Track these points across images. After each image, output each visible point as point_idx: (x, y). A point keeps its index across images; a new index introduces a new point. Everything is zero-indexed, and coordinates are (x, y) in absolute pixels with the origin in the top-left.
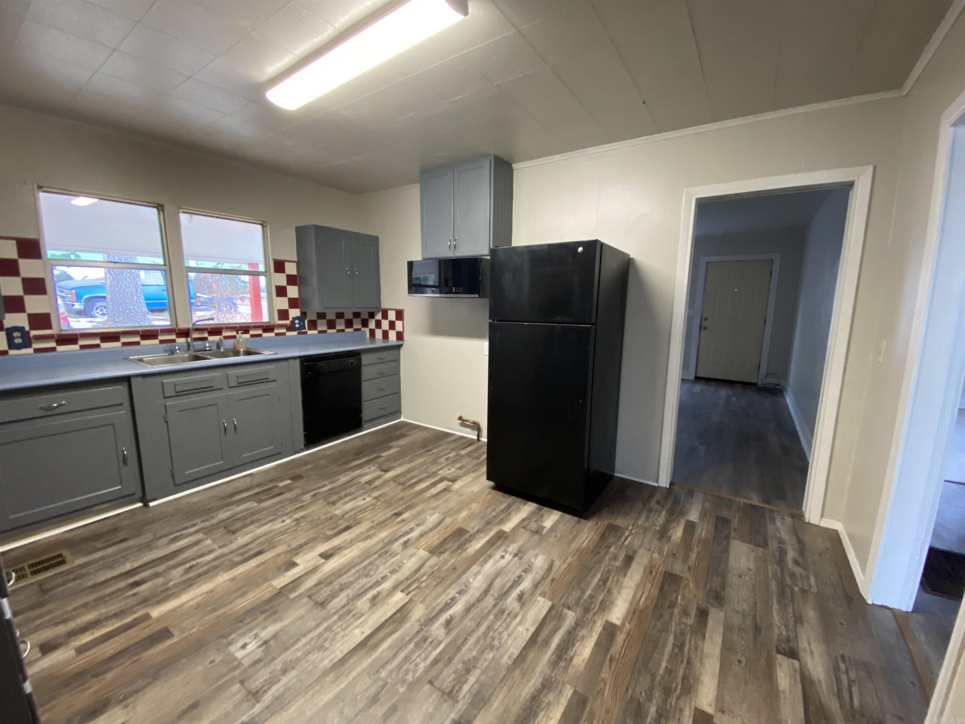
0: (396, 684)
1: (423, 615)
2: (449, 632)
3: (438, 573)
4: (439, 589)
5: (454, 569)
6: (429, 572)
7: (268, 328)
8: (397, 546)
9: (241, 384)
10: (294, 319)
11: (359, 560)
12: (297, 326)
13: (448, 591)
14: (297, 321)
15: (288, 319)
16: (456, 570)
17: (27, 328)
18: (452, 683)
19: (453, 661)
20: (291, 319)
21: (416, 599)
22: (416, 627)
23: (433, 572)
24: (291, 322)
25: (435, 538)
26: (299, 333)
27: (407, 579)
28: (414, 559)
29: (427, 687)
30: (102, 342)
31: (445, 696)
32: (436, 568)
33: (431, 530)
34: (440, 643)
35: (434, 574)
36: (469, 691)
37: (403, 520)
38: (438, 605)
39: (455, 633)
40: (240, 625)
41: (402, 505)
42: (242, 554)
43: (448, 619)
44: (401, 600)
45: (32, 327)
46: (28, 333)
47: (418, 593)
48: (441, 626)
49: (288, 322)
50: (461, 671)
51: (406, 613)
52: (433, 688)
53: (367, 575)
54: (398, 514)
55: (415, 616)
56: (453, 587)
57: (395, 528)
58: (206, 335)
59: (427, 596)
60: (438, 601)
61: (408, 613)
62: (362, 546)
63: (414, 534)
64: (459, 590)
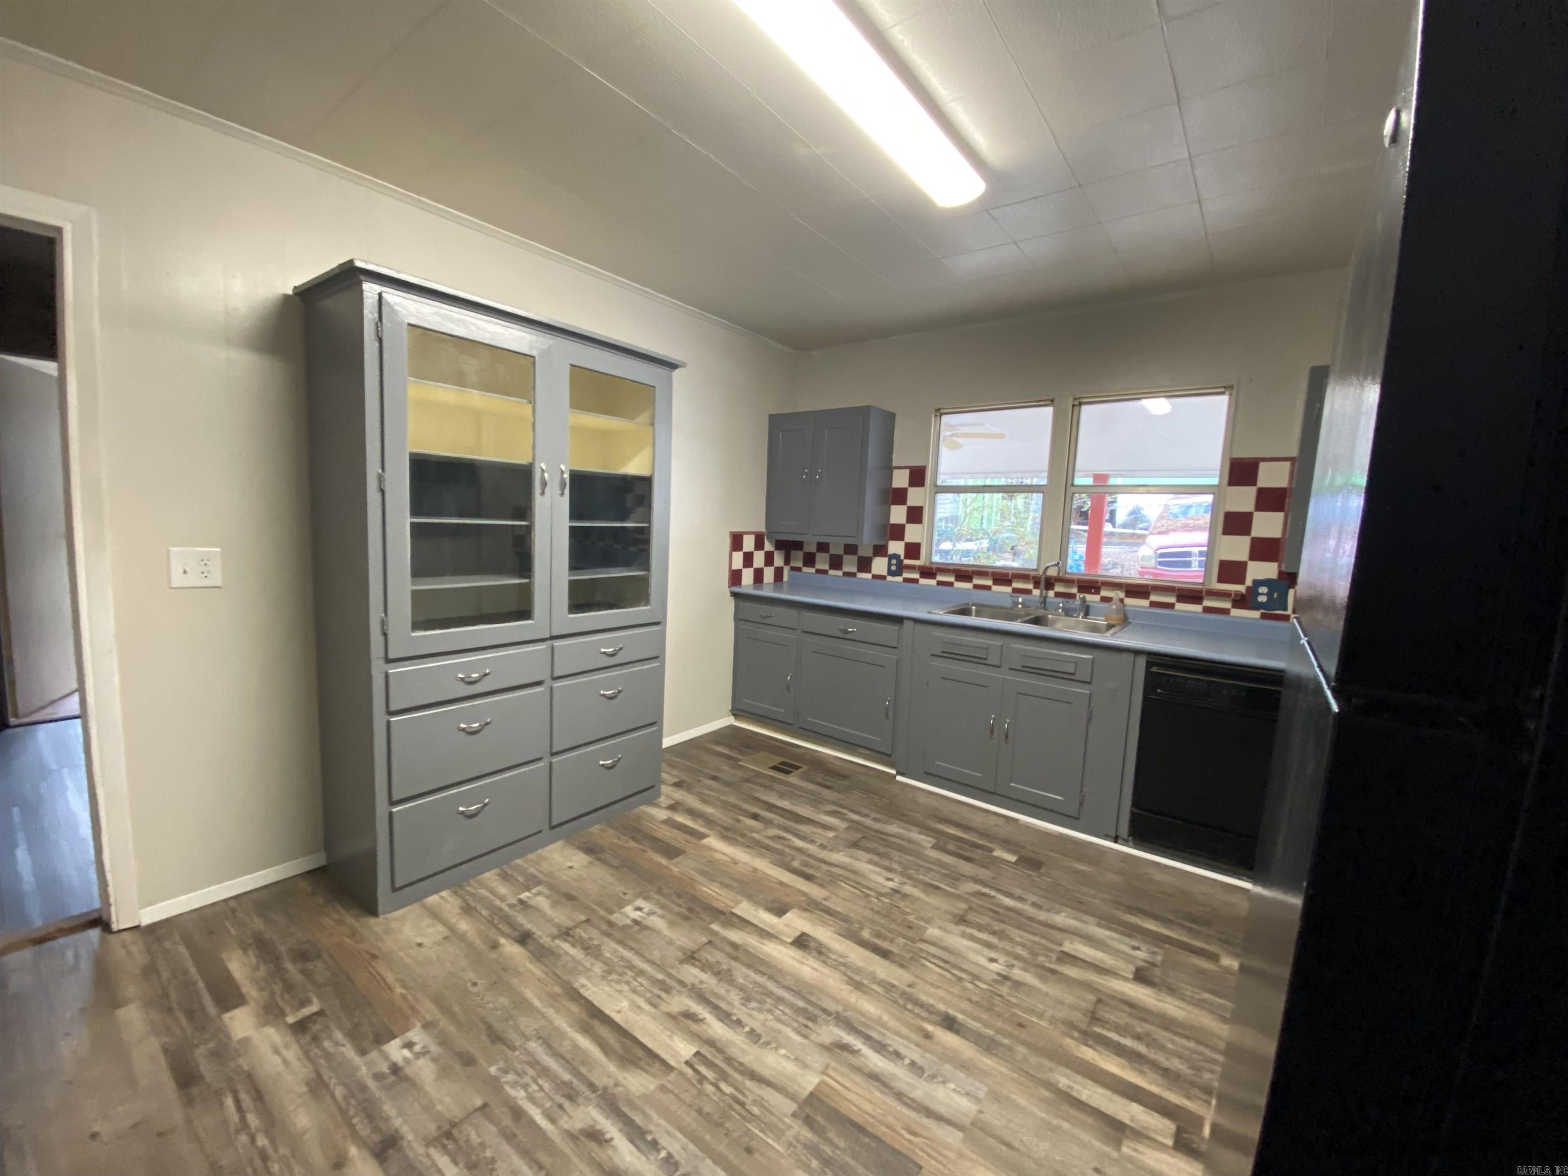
0: (506, 1062)
1: (628, 1090)
2: (572, 1136)
3: (739, 1114)
4: (689, 1119)
5: (749, 1150)
6: (745, 1096)
7: (1191, 595)
8: (832, 1032)
9: (1027, 670)
10: (1257, 583)
11: (789, 981)
12: (1262, 599)
13: (679, 1135)
14: (1263, 590)
15: (1241, 581)
16: (744, 1154)
17: (902, 557)
18: (464, 1139)
19: (504, 1143)
20: (1249, 582)
21: (672, 1076)
22: (600, 1081)
23: (742, 1104)
24: (1248, 588)
25: (868, 1107)
26: (1263, 616)
27: (729, 1060)
28: (790, 1067)
29: (478, 1102)
30: (957, 580)
31: (448, 1127)
32: (756, 1110)
33: (899, 1096)
34: (553, 1120)
35: (737, 1107)
36: (434, 1164)
37: (928, 1036)
38: (646, 1116)
39: (566, 1147)
40: (674, 897)
41: (987, 1025)
42: (807, 865)
43: (603, 1135)
44: (676, 1054)
45: (906, 557)
46: (902, 561)
47: (688, 1080)
48: (591, 1123)
49: (1241, 588)
50: (477, 1155)
51: (642, 1064)
52: (471, 1110)
53: (747, 1000)
54: (950, 1023)
55: (630, 1078)
56: (691, 1146)
57: (893, 1024)
58: (1074, 590)
59: (677, 1096)
60: (654, 1116)
61: (642, 1069)
62: (833, 982)
63: (876, 1061)
64: (677, 1157)
